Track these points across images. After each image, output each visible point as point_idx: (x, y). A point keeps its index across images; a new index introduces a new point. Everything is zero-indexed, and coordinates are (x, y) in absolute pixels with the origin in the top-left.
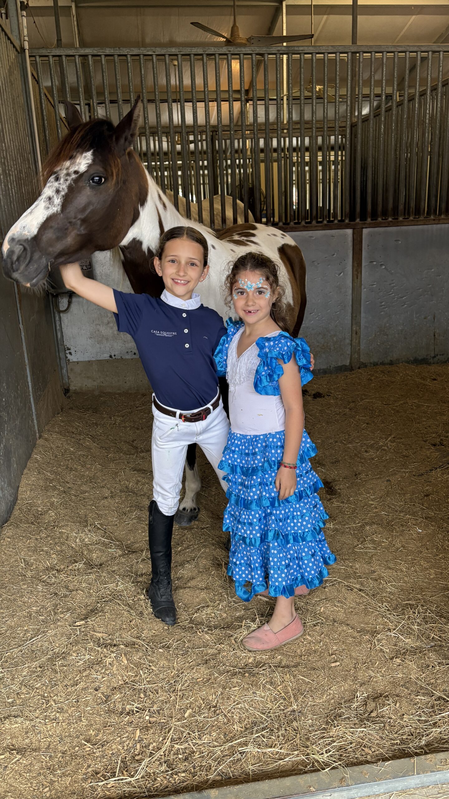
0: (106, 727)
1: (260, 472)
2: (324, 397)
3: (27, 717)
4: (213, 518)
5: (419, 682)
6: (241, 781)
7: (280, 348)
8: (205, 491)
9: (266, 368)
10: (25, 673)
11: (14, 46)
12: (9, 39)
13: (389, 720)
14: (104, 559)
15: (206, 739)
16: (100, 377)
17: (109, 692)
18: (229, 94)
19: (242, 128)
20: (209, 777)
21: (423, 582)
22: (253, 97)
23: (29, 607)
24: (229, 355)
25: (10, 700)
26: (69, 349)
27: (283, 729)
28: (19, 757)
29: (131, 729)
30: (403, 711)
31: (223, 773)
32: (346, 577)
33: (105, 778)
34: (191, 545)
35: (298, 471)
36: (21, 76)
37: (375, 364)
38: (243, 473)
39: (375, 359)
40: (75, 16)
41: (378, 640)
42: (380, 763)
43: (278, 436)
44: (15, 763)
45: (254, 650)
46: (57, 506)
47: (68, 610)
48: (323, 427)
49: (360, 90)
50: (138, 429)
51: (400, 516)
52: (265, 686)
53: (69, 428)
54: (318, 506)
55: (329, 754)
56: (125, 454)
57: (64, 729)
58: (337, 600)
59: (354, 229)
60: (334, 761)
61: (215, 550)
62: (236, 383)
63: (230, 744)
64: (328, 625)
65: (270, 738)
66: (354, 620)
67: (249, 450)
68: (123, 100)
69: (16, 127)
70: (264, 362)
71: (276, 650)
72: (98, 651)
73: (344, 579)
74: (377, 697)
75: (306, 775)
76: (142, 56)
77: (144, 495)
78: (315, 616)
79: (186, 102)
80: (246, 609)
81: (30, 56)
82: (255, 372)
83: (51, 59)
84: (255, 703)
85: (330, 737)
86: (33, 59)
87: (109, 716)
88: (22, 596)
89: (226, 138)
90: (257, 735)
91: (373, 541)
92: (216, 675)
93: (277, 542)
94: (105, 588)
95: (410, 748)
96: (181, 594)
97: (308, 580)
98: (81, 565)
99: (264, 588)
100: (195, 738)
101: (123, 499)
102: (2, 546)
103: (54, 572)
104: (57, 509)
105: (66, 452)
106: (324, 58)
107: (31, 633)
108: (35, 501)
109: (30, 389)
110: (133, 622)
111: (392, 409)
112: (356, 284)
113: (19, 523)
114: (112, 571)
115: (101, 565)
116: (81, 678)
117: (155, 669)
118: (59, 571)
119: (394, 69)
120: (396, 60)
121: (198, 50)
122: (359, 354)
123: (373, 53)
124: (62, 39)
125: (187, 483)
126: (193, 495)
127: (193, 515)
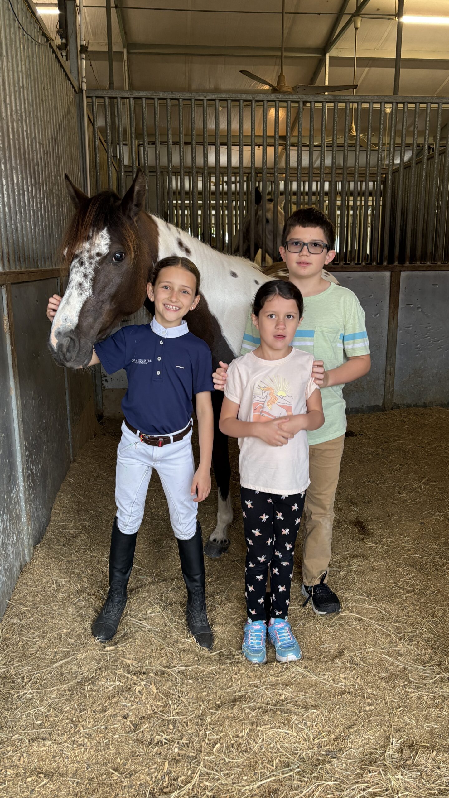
0: (134, 756)
2: (356, 436)
3: (55, 740)
10: (53, 696)
11: (73, 87)
12: (69, 79)
13: (426, 769)
14: (134, 586)
17: (137, 721)
18: (275, 140)
19: (286, 171)
22: (298, 143)
23: (60, 629)
25: (39, 722)
27: (316, 771)
28: (46, 780)
29: (159, 760)
34: (221, 577)
36: (78, 115)
37: (409, 406)
39: (408, 401)
40: (126, 62)
44: (43, 786)
46: (89, 530)
48: (355, 466)
49: (403, 139)
51: (434, 559)
52: (297, 726)
57: (92, 756)
59: (392, 272)
63: (261, 784)
69: (71, 162)
72: (128, 678)
74: (413, 744)
76: (193, 101)
81: (87, 97)
83: (107, 101)
85: (365, 783)
86: (90, 100)
87: (137, 745)
88: (53, 618)
92: (247, 711)
102: (34, 566)
103: (84, 596)
104: (88, 533)
105: (98, 477)
106: (369, 107)
107: (61, 655)
108: (67, 523)
109: (68, 412)
110: (163, 651)
111: (426, 451)
112: (391, 326)
113: (51, 545)
114: (142, 597)
115: (131, 591)
116: (110, 704)
117: (184, 700)
118: (90, 595)
119: (438, 119)
120: (440, 111)
121: (248, 97)
122: (392, 395)
123: (418, 104)
124: (114, 82)
125: (219, 514)
126: (224, 527)
127: (223, 547)
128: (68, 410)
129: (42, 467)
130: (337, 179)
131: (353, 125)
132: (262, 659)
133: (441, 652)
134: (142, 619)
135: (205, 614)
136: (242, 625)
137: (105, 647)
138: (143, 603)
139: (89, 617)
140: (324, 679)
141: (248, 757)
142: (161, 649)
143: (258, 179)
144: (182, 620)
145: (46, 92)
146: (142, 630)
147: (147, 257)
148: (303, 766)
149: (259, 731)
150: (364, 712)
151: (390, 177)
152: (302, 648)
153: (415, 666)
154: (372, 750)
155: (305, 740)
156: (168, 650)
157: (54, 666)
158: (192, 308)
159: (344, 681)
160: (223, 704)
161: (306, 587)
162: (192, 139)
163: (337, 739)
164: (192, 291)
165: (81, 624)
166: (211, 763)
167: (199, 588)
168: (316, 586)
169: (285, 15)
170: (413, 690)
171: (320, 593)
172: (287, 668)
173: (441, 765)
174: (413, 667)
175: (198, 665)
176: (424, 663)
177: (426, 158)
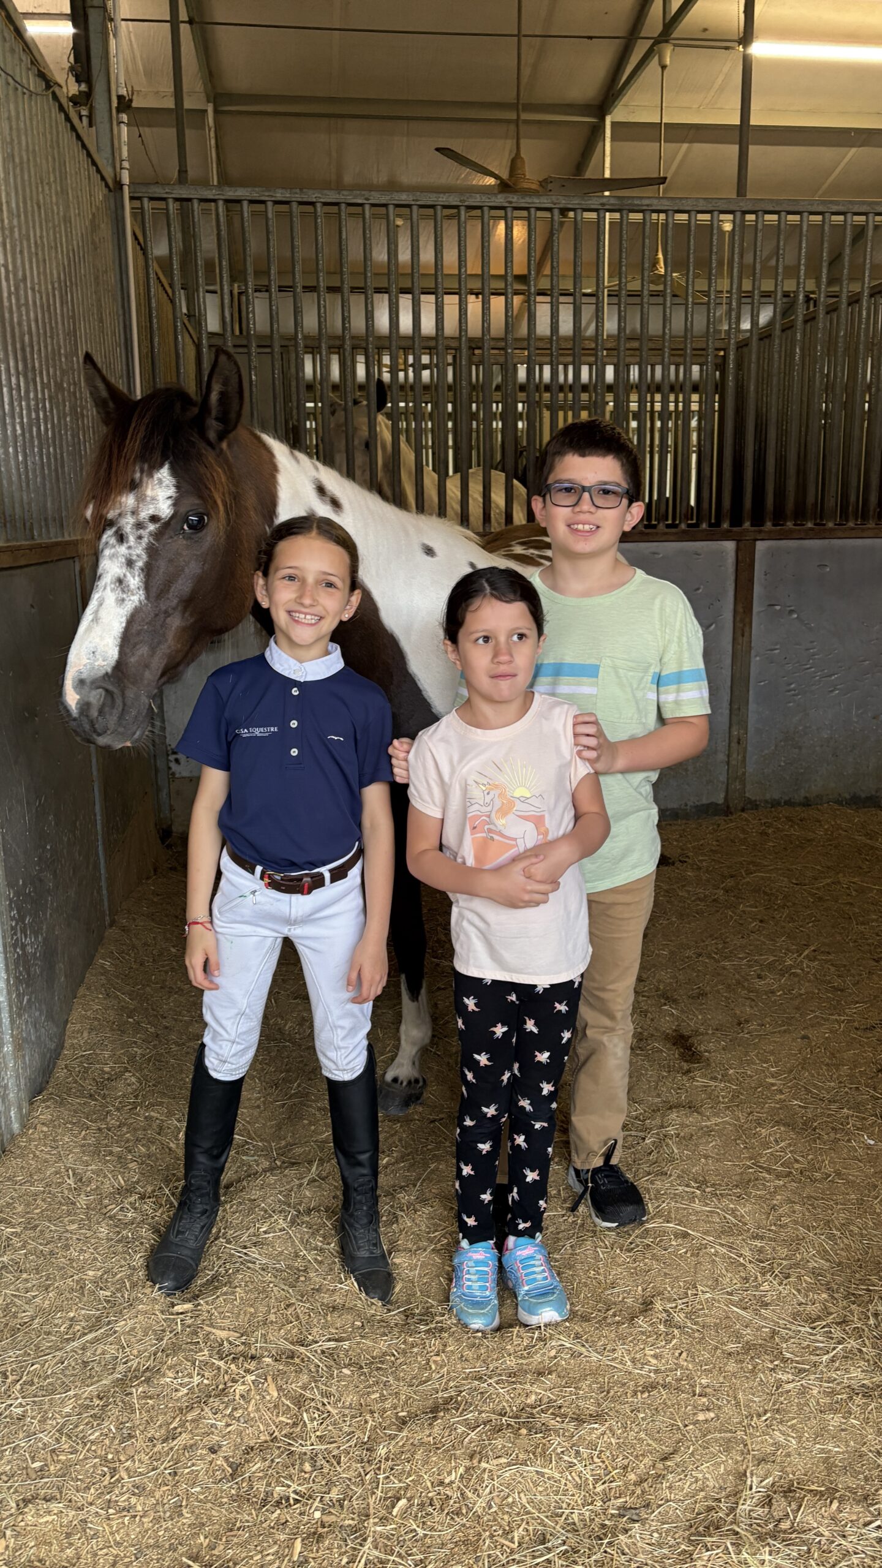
0: (231, 1530)
2: (673, 864)
3: (70, 1501)
8: (437, 1044)
10: (67, 1410)
11: (103, 178)
12: (94, 163)
17: (238, 1457)
18: (506, 282)
19: (529, 344)
23: (81, 1270)
25: (37, 1465)
29: (282, 1537)
34: (408, 1155)
36: (113, 233)
37: (775, 804)
39: (774, 794)
40: (213, 130)
46: (142, 1064)
48: (672, 924)
49: (757, 283)
51: (829, 1109)
52: (561, 1459)
57: (146, 1531)
59: (738, 541)
68: (304, 287)
69: (99, 328)
72: (219, 1368)
76: (343, 206)
79: (423, 293)
81: (132, 198)
83: (171, 206)
86: (137, 204)
87: (239, 1507)
88: (67, 1247)
92: (461, 1429)
101: (273, 1054)
102: (30, 1140)
103: (132, 1199)
104: (141, 1070)
105: (161, 954)
106: (689, 220)
107: (83, 1324)
108: (98, 1051)
109: (99, 827)
110: (290, 1310)
111: (810, 893)
112: (739, 647)
113: (65, 1096)
114: (250, 1200)
115: (227, 1187)
116: (182, 1424)
117: (334, 1411)
118: (142, 1197)
119: (822, 244)
120: (827, 228)
121: (451, 199)
122: (743, 782)
123: (783, 214)
124: (189, 169)
125: (403, 1028)
126: (414, 1052)
127: (413, 1093)
128: (99, 822)
129: (45, 939)
130: (628, 360)
131: (660, 256)
132: (489, 1320)
133: (845, 1298)
134: (248, 1244)
135: (376, 1231)
136: (450, 1252)
137: (173, 1305)
138: (251, 1211)
139: (142, 1243)
140: (613, 1360)
141: (464, 1525)
142: (288, 1306)
143: (475, 359)
144: (329, 1244)
145: (46, 188)
146: (249, 1268)
147: (254, 517)
148: (573, 1540)
149: (485, 1470)
150: (694, 1424)
151: (732, 357)
152: (570, 1295)
153: (794, 1328)
154: (710, 1503)
155: (578, 1487)
156: (301, 1308)
157: (69, 1348)
158: (346, 617)
159: (654, 1361)
160: (413, 1416)
161: (577, 1172)
162: (342, 282)
163: (641, 1481)
164: (343, 581)
165: (125, 1259)
166: (389, 1539)
167: (367, 1179)
168: (596, 1171)
169: (523, 39)
170: (791, 1377)
171: (604, 1183)
172: (540, 1339)
173: (847, 1529)
174: (790, 1330)
175: (362, 1337)
176: (812, 1320)
177: (800, 319)
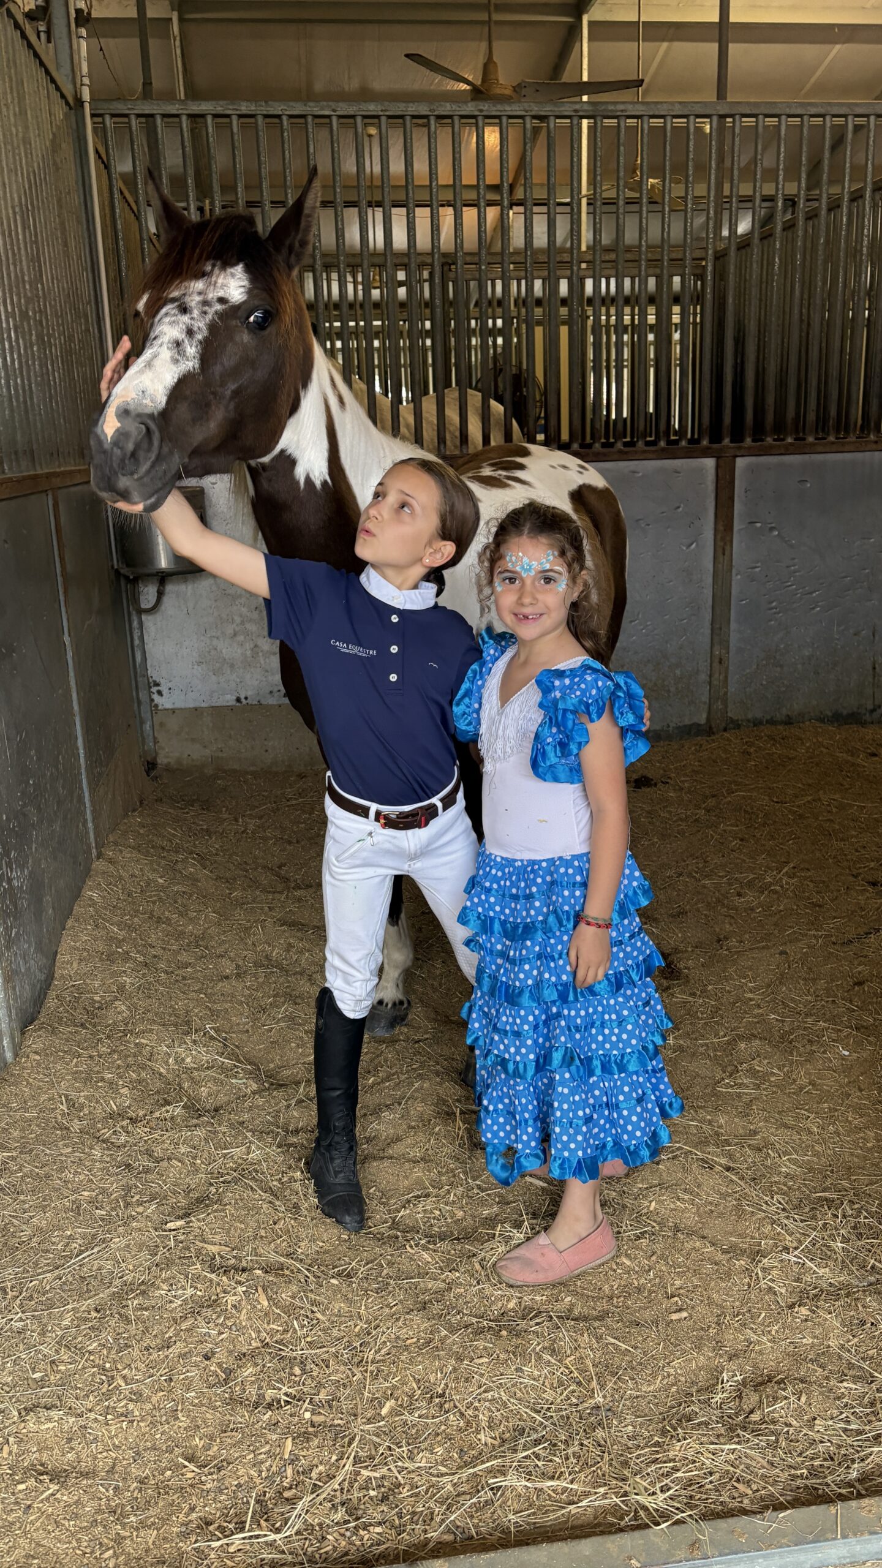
0: (225, 1432)
1: (540, 933)
3: (70, 1408)
4: (436, 1020)
5: (846, 1355)
6: (493, 1545)
7: (583, 692)
8: (421, 967)
9: (554, 730)
10: (66, 1322)
11: (63, 96)
12: (53, 81)
13: (786, 1429)
14: (222, 1098)
15: (423, 1460)
16: (216, 739)
17: (231, 1363)
18: (479, 193)
19: (503, 258)
20: (429, 1536)
21: (852, 1154)
22: (525, 199)
23: (76, 1191)
24: (484, 702)
25: (37, 1375)
26: (157, 684)
27: (576, 1443)
28: (54, 1487)
29: (274, 1437)
30: (814, 1410)
31: (458, 1527)
32: (700, 1143)
33: (225, 1533)
34: (393, 1074)
35: (614, 934)
36: (75, 152)
37: (757, 723)
38: (506, 934)
39: (756, 713)
40: (178, 38)
41: (764, 1270)
42: (768, 1513)
43: (576, 863)
44: (47, 1499)
45: (519, 1283)
46: (131, 993)
47: (152, 1198)
48: (653, 844)
49: (734, 189)
50: (290, 843)
51: (806, 1022)
52: (540, 1357)
53: (155, 838)
54: (652, 1002)
55: (668, 1494)
56: (264, 891)
57: (144, 1435)
58: (683, 1187)
59: (718, 458)
60: (678, 1509)
61: (440, 1084)
62: (496, 756)
63: (471, 1471)
64: (663, 1236)
65: (551, 1461)
66: (717, 1228)
67: (518, 888)
68: (272, 202)
69: (64, 252)
70: (550, 719)
71: (562, 1285)
72: (211, 1280)
73: (696, 1147)
74: (762, 1382)
75: (622, 1534)
76: (310, 119)
77: (301, 974)
78: (639, 1217)
79: (394, 206)
80: (503, 1202)
81: (93, 116)
82: (533, 736)
83: (133, 121)
84: (520, 1390)
85: (670, 1461)
86: (99, 120)
87: (232, 1409)
88: (61, 1170)
89: (469, 277)
90: (524, 1454)
91: (752, 1072)
92: (444, 1332)
93: (570, 1072)
94: (225, 1155)
95: (827, 1485)
96: (372, 1170)
97: (628, 1148)
98: (178, 1110)
99: (539, 1162)
100: (401, 1458)
101: (261, 980)
102: (23, 1069)
103: (124, 1123)
104: (131, 998)
105: (148, 885)
106: (665, 124)
107: (80, 1242)
108: (88, 981)
109: (82, 760)
110: (280, 1225)
111: (790, 811)
112: (720, 566)
113: (57, 1025)
114: (239, 1122)
115: (217, 1110)
116: (177, 1334)
117: (323, 1319)
118: (135, 1121)
119: (801, 148)
120: (805, 131)
121: (420, 108)
122: (725, 702)
123: (761, 117)
124: (153, 81)
125: (385, 952)
126: (397, 975)
127: (398, 1014)
128: (82, 755)
129: (31, 873)
137: (165, 1222)
142: (278, 1222)
143: (452, 275)
145: (4, 109)
151: (710, 267)
157: (66, 1264)
166: (376, 1438)
177: (779, 227)
